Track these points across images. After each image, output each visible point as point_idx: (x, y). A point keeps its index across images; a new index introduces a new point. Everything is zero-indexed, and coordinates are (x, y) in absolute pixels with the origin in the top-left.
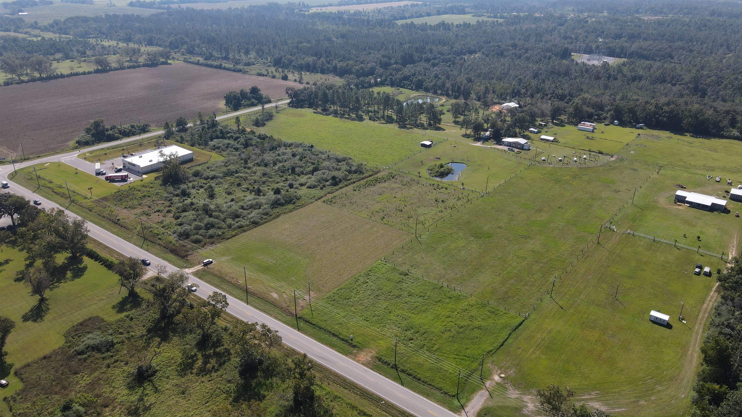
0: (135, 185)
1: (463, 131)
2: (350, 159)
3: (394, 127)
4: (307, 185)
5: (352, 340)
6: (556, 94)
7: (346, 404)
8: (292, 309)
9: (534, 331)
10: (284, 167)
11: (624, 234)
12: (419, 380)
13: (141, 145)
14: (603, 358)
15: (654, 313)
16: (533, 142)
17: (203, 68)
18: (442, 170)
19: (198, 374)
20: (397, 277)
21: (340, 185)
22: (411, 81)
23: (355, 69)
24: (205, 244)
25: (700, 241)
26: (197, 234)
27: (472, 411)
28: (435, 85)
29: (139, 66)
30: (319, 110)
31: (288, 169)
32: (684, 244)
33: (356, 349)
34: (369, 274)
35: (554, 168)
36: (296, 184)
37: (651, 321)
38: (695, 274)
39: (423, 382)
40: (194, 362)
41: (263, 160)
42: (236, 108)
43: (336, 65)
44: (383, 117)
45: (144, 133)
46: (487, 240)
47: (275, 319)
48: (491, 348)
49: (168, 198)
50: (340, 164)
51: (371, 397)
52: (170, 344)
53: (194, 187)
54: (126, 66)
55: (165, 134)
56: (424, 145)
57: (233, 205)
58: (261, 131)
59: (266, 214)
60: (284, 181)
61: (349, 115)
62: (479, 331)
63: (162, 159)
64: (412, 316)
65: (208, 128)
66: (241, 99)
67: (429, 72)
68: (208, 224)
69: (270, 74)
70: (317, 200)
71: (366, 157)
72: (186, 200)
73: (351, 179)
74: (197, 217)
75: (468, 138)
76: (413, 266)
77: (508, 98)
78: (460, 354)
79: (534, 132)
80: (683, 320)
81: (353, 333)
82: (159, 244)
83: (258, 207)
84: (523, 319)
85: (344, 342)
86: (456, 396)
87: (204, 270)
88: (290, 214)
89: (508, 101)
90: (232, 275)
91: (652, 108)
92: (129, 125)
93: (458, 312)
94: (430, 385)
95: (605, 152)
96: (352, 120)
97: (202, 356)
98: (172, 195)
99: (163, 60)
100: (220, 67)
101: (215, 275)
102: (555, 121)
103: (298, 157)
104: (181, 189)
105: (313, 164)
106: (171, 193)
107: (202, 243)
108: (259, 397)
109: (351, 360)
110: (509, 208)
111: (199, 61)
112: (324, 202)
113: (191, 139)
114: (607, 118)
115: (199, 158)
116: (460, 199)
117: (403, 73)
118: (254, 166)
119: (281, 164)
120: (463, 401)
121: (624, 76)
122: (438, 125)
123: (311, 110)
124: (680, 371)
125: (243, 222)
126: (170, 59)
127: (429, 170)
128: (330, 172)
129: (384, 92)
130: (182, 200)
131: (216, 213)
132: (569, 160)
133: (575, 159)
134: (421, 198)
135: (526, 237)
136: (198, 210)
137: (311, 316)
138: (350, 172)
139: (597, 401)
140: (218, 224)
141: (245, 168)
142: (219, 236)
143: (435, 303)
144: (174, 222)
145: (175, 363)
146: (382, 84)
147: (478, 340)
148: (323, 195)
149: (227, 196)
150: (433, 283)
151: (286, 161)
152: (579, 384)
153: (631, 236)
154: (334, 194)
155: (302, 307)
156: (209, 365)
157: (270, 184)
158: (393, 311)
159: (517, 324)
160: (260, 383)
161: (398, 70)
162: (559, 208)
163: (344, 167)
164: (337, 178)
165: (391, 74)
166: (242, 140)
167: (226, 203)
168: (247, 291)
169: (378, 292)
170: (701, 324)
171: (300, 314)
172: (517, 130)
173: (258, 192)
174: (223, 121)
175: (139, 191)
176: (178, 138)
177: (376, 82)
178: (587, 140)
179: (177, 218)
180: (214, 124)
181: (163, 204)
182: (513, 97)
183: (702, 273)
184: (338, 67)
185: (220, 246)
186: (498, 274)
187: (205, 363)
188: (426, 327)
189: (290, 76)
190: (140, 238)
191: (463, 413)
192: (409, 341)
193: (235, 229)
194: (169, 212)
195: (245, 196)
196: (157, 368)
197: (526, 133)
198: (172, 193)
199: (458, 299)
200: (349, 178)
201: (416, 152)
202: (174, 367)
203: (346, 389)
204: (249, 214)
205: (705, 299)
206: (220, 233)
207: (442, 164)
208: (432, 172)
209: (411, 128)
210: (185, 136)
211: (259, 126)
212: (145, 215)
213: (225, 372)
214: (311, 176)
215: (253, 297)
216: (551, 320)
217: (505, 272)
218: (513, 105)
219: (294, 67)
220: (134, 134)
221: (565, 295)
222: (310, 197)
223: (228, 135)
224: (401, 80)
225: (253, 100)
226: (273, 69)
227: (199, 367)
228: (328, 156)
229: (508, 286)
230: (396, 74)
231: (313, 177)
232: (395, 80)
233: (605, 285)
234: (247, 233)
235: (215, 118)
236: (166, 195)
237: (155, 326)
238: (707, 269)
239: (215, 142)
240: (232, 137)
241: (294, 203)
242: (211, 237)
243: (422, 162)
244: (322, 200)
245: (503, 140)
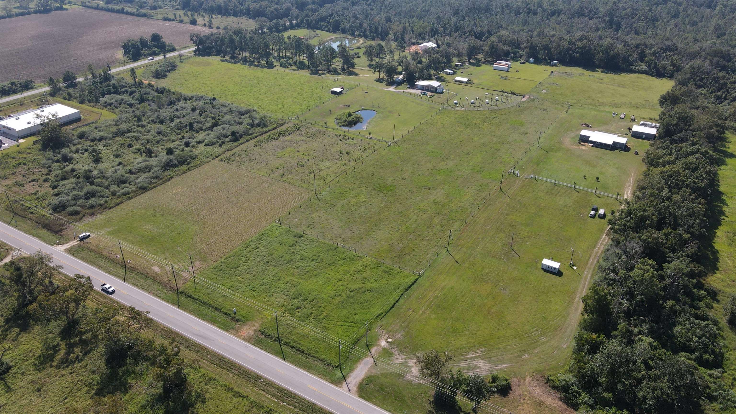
0: (9, 151)
1: (377, 75)
2: (254, 111)
3: (306, 73)
4: (204, 143)
5: (235, 313)
6: (474, 31)
7: (222, 386)
8: (173, 283)
9: (427, 290)
10: (181, 123)
11: (527, 179)
12: (303, 352)
13: (21, 105)
14: (493, 313)
15: (546, 262)
16: (448, 84)
17: (103, 13)
18: (350, 118)
19: (58, 367)
20: (290, 239)
21: (241, 141)
22: (328, 22)
23: (269, 10)
24: (84, 216)
25: (599, 181)
26: (75, 205)
27: (354, 382)
28: (352, 26)
29: (29, 13)
30: (227, 57)
31: (186, 126)
32: (583, 186)
33: (239, 323)
34: (262, 238)
35: (465, 111)
36: (193, 142)
37: (543, 269)
38: (590, 217)
39: (306, 354)
40: (55, 352)
41: (158, 117)
42: (135, 58)
43: (249, 6)
44: (295, 63)
45: (27, 90)
46: (390, 193)
47: (154, 296)
48: (382, 311)
49: (46, 164)
50: (243, 117)
51: (249, 376)
52: (30, 335)
53: (77, 151)
54: (14, 14)
55: (51, 90)
56: (334, 93)
57: (119, 170)
58: (161, 83)
59: (157, 177)
60: (181, 139)
61: (259, 62)
62: (370, 293)
63: (38, 122)
64: (303, 282)
65: (101, 83)
66: (140, 47)
67: (348, 12)
68: (88, 193)
69: (178, 18)
70: (214, 159)
71: (272, 108)
72: (67, 166)
73: (253, 133)
74: (77, 185)
75: (381, 82)
76: (309, 227)
77: (427, 37)
78: (348, 320)
79: (449, 74)
80: (573, 266)
81: (236, 306)
82: (31, 219)
83: (147, 170)
84: (417, 277)
85: (226, 316)
86: (339, 367)
87: (79, 246)
88: (183, 176)
89: (426, 41)
90: (110, 249)
91: (566, 44)
92: (8, 82)
93: (351, 275)
94: (314, 357)
95: (517, 92)
96: (261, 68)
97: (66, 345)
98: (51, 161)
99: (58, 5)
100: (122, 12)
101: (91, 251)
102: (471, 61)
103: (198, 112)
104: (62, 153)
105: (213, 118)
106: (49, 159)
107: (81, 215)
108: (125, 387)
109: (232, 336)
110: (415, 157)
111: (98, 5)
112: (222, 160)
113: (80, 95)
114: (522, 55)
115: (88, 117)
116: (366, 150)
117: (319, 14)
118: (149, 123)
119: (178, 121)
120: (345, 372)
121: (544, 10)
122: (352, 69)
123: (219, 58)
124: (565, 320)
125: (130, 188)
126: (65, 4)
127: (337, 119)
128: (231, 127)
129: (295, 36)
130: (62, 167)
131: (99, 180)
132: (481, 102)
133: (487, 101)
134: (325, 151)
135: (429, 188)
136: (78, 178)
137: (194, 290)
138: (252, 126)
139: (481, 359)
140: (100, 192)
141: (138, 126)
142: (101, 205)
143: (327, 266)
144: (51, 191)
145: (34, 356)
146: (298, 26)
147: (368, 303)
148: (221, 153)
149: (114, 159)
150: (328, 244)
151: (184, 116)
152: (466, 342)
153: (533, 180)
154: (233, 151)
155: (185, 280)
156: (72, 355)
157: (164, 144)
158: (283, 278)
159: (410, 283)
160: (128, 371)
161: (314, 11)
162: (466, 154)
163: (246, 120)
164: (238, 133)
165: (307, 15)
166: (137, 95)
167: (113, 167)
168: (126, 267)
169: (268, 258)
170: (590, 269)
171: (181, 287)
172: (432, 72)
173: (149, 153)
174: (118, 74)
175: (13, 158)
176: (66, 95)
177: (291, 24)
178: (502, 80)
179: (55, 187)
180: (107, 78)
181: (40, 171)
182: (432, 37)
183: (597, 215)
184: (251, 9)
185: (100, 217)
186: (397, 229)
187: (68, 353)
188: (316, 293)
189: (200, 20)
190: (8, 212)
191: (344, 384)
192: (296, 310)
193: (119, 197)
194: (46, 180)
195: (135, 158)
196: (11, 364)
197: (442, 75)
198: (52, 159)
199: (353, 259)
200: (251, 132)
201: (325, 100)
202: (30, 362)
203: (224, 368)
204: (137, 178)
205: (597, 242)
206: (102, 202)
207: (350, 112)
208: (339, 121)
209: (323, 74)
210: (73, 93)
211: (159, 78)
212: (17, 186)
213: (90, 361)
214: (210, 132)
215: (132, 273)
216: (445, 276)
217: (404, 228)
218: (431, 45)
219: (205, 10)
220: (15, 92)
221: (462, 248)
222: (207, 156)
223: (123, 90)
224: (318, 21)
225: (155, 49)
226: (181, 13)
227: (60, 358)
228: (230, 109)
229: (405, 242)
230: (312, 15)
231: (212, 133)
232: (311, 22)
233: (503, 235)
234: (133, 200)
235: (110, 70)
236: (44, 161)
237: (15, 315)
238: (601, 212)
239: (107, 98)
240: (127, 91)
241: (189, 164)
242: (91, 207)
243: (330, 111)
244: (220, 158)
245: (416, 83)
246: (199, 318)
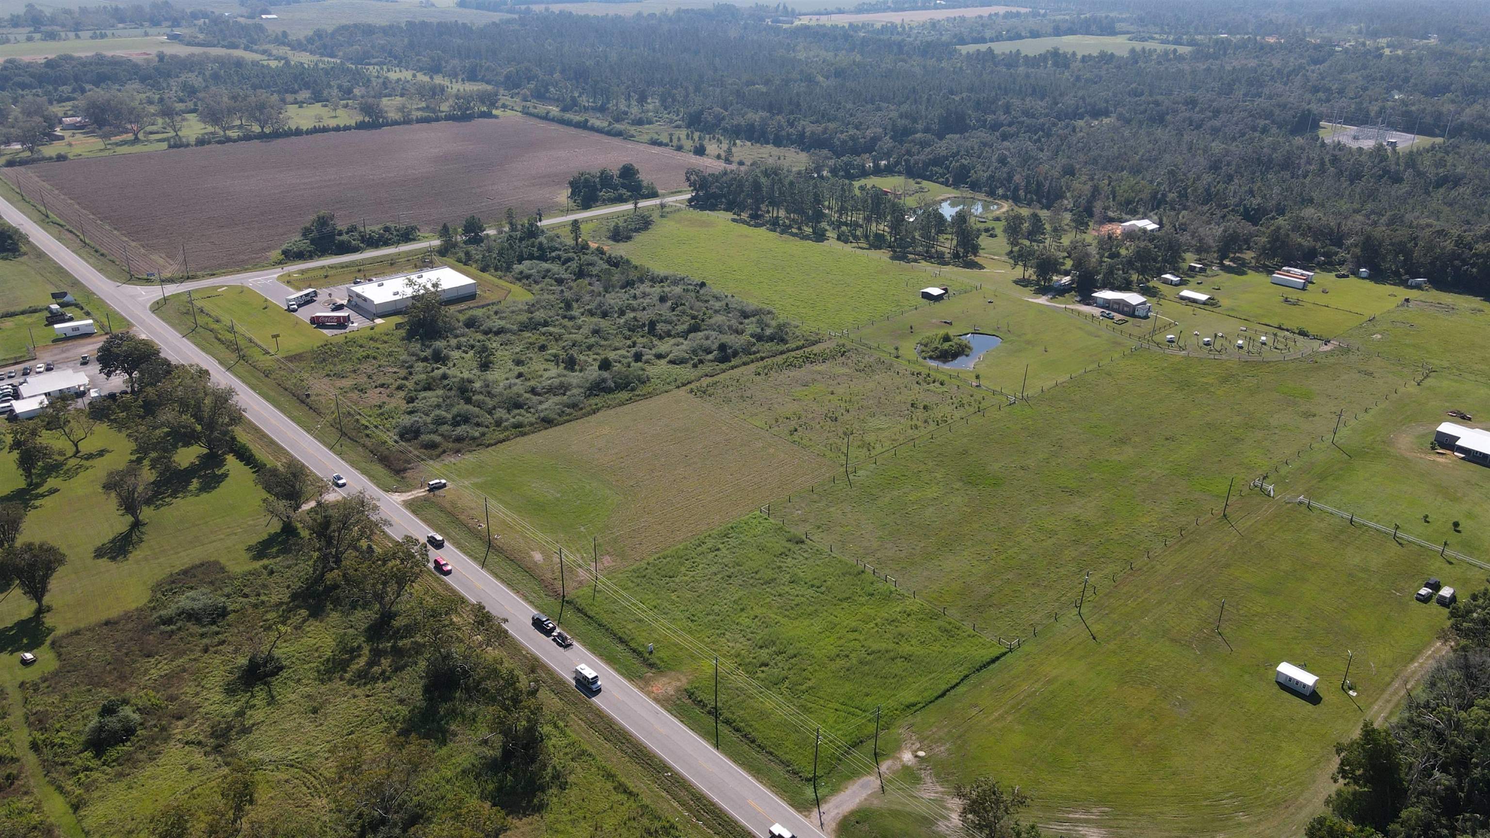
0: (357, 334)
1: (1019, 272)
2: (769, 312)
3: (882, 256)
4: (668, 358)
5: (651, 653)
6: (1245, 206)
7: (599, 768)
8: (558, 584)
9: (1018, 677)
10: (637, 320)
11: (1289, 503)
12: (753, 742)
13: (392, 264)
14: (1145, 745)
15: (1287, 669)
16: (1162, 301)
17: (554, 126)
18: (946, 346)
19: (351, 682)
20: (779, 544)
21: (733, 362)
22: (947, 168)
23: (839, 139)
24: (444, 452)
25: (1459, 532)
26: (435, 432)
27: (833, 813)
28: (992, 177)
29: (437, 119)
30: (745, 216)
31: (644, 325)
32: (1418, 536)
33: (654, 670)
34: (728, 534)
35: (1187, 357)
36: (648, 355)
37: (1278, 683)
38: (1417, 599)
39: (759, 746)
40: (352, 659)
41: (600, 305)
42: (586, 205)
43: (804, 129)
44: (866, 237)
45: (406, 242)
46: (989, 490)
47: (523, 599)
48: (919, 699)
49: (406, 362)
50: (746, 321)
51: (649, 762)
52: (323, 624)
53: (459, 347)
54: (415, 118)
55: (441, 245)
56: (927, 296)
57: (515, 384)
58: (620, 250)
59: (574, 406)
60: (629, 347)
61: (799, 229)
62: (905, 663)
63: (409, 292)
64: (783, 621)
65: (521, 239)
66: (599, 187)
67: (990, 151)
68: (459, 415)
69: (675, 142)
70: (678, 387)
71: (804, 311)
72: (438, 368)
73: (758, 352)
74: (444, 400)
75: (1024, 286)
76: (819, 527)
77: (1142, 210)
78: (850, 703)
79: (1171, 283)
80: (1350, 689)
81: (657, 641)
82: (364, 446)
83: (562, 391)
84: (1004, 650)
85: (635, 654)
86: (813, 780)
87: (425, 499)
88: (618, 409)
89: (1138, 216)
90: (473, 512)
91: (1449, 245)
92: (380, 226)
93: (876, 624)
94: (771, 754)
95: (1312, 331)
96: (802, 239)
97: (370, 651)
98: (414, 358)
99: (485, 109)
100: (583, 125)
101: (442, 509)
102: (1227, 263)
103: (669, 303)
104: (433, 347)
105: (694, 317)
106: (413, 355)
107: (440, 450)
108: (444, 736)
109: (636, 690)
110: (1058, 431)
111: (548, 113)
112: (692, 391)
113: (484, 256)
114: (1345, 261)
115: (488, 294)
116: (962, 405)
117: (932, 151)
118: (583, 315)
119: (632, 315)
120: (821, 792)
121: (1420, 174)
122: (973, 257)
123: (730, 215)
124: (1302, 791)
125: (529, 418)
126: (497, 108)
127: (921, 344)
128: (721, 336)
129: (874, 186)
130: (429, 369)
131: (480, 397)
132: (1226, 344)
133: (1240, 342)
134: (883, 397)
135: (1072, 492)
136: (451, 389)
137: (590, 601)
138: (760, 338)
139: (1097, 827)
140: (478, 416)
141: (564, 317)
142: (474, 439)
143: (835, 602)
144: (404, 406)
145: (320, 657)
146: (889, 171)
147: (896, 679)
148: (693, 378)
149: (513, 367)
150: (847, 564)
151: (644, 309)
152: (1072, 788)
153: (1303, 508)
154: (715, 379)
155: (581, 582)
156: (376, 668)
157: (600, 351)
158: (749, 608)
159: (987, 659)
160: (454, 711)
161: (924, 144)
162: (1167, 439)
163: (751, 326)
164: (731, 348)
165: (908, 152)
166: (574, 265)
167: (507, 379)
168: (490, 544)
169: (732, 570)
170: (1388, 701)
171: (571, 594)
172: (1135, 277)
173: (571, 364)
174: (553, 227)
175: (361, 346)
176: (462, 255)
177: (877, 166)
178: (1284, 305)
179: (411, 400)
180: (532, 232)
181: (395, 373)
182: (1153, 210)
183: (1435, 598)
184: (807, 134)
185: (469, 459)
186: (986, 557)
187: (371, 664)
188: (803, 645)
189: (712, 148)
190: (334, 430)
191: (815, 813)
192: (760, 667)
193: (506, 429)
194: (399, 388)
195: (545, 370)
196: (284, 663)
197: (1154, 283)
198: (417, 355)
199: (888, 597)
200: (754, 349)
201: (907, 308)
202: (312, 665)
203: (609, 741)
204: (541, 403)
205: (1419, 652)
206: (477, 434)
207: (947, 334)
208: (925, 349)
209: (915, 261)
210: (474, 252)
211: (618, 241)
212: (356, 391)
213: (400, 683)
214: (681, 340)
215: (498, 556)
216: (1062, 659)
217: (1002, 557)
218: (1146, 224)
219: (725, 130)
220: (387, 243)
221: (1111, 612)
222: (668, 380)
223: (554, 254)
224: (926, 165)
225: (623, 191)
226: (683, 133)
227: (357, 669)
228: (727, 305)
229: (998, 583)
230: (919, 153)
231: (685, 342)
232: (914, 164)
233: (1206, 602)
234: (526, 438)
235: (540, 220)
236: (404, 357)
237: (307, 589)
238: (1446, 592)
239: (525, 266)
240: (559, 258)
241: (633, 390)
242: (459, 439)
243: (911, 328)
244: (689, 387)
245: (1094, 295)
246: (588, 649)
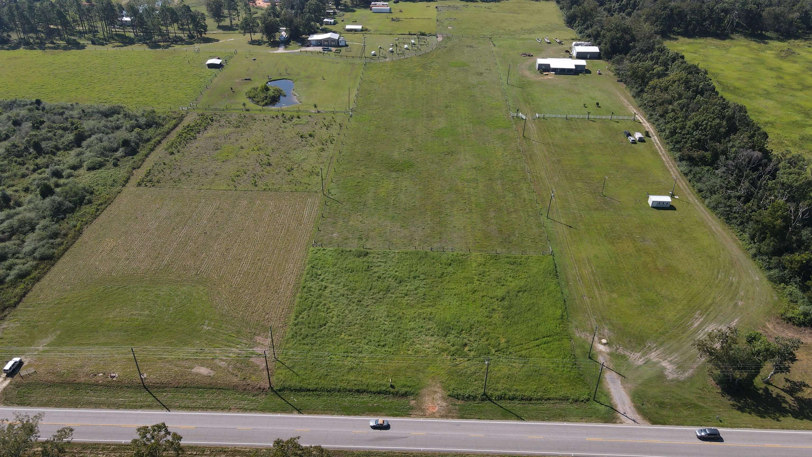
1: (246, 37)
2: (122, 107)
3: (141, 49)
4: (85, 167)
5: (392, 386)
9: (575, 268)
10: (17, 146)
12: (531, 399)
14: (662, 269)
15: (653, 198)
18: (269, 93)
20: (359, 262)
21: (142, 152)
25: (600, 107)
27: (628, 410)
31: (26, 149)
33: (411, 397)
34: (316, 273)
35: (393, 61)
36: (64, 170)
37: (654, 207)
38: (632, 143)
39: (538, 399)
44: (112, 38)
46: (412, 170)
48: (560, 310)
50: (113, 118)
56: (214, 66)
59: (55, 235)
61: (52, 43)
62: (525, 294)
64: (432, 310)
70: (124, 185)
71: (141, 99)
73: (151, 138)
75: (261, 45)
76: (362, 239)
78: (537, 336)
79: (332, 23)
80: (674, 195)
83: (28, 228)
84: (551, 257)
85: (382, 396)
86: (592, 398)
87: (16, 386)
88: (96, 222)
93: (478, 280)
94: (549, 399)
95: (425, 32)
96: (65, 50)
101: (50, 385)
103: (28, 124)
109: (422, 420)
110: (396, 123)
116: (328, 127)
120: (604, 401)
122: (206, 35)
124: (728, 252)
127: (251, 98)
128: (109, 136)
132: (400, 49)
133: (406, 46)
134: (278, 139)
135: (449, 154)
137: (298, 378)
138: (140, 127)
143: (440, 280)
147: (536, 307)
148: (126, 174)
150: (411, 252)
152: (676, 311)
154: (144, 168)
157: (11, 183)
158: (401, 314)
159: (553, 266)
162: (446, 107)
163: (124, 122)
164: (128, 141)
168: (144, 386)
169: (355, 296)
170: (689, 194)
183: (636, 139)
185: (10, 326)
186: (468, 210)
188: (464, 318)
191: (622, 417)
192: (464, 348)
193: (15, 282)
199: (460, 261)
200: (145, 137)
201: (210, 78)
204: (19, 246)
205: (665, 166)
207: (261, 86)
208: (257, 100)
209: (169, 46)
214: (79, 149)
215: (166, 391)
216: (575, 246)
217: (474, 206)
221: (556, 209)
222: (108, 183)
228: (83, 111)
229: (494, 221)
231: (85, 150)
233: (579, 184)
238: (639, 135)
241: (90, 202)
243: (232, 89)
244: (134, 181)
245: (309, 39)
246: (349, 415)
